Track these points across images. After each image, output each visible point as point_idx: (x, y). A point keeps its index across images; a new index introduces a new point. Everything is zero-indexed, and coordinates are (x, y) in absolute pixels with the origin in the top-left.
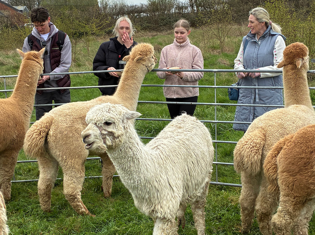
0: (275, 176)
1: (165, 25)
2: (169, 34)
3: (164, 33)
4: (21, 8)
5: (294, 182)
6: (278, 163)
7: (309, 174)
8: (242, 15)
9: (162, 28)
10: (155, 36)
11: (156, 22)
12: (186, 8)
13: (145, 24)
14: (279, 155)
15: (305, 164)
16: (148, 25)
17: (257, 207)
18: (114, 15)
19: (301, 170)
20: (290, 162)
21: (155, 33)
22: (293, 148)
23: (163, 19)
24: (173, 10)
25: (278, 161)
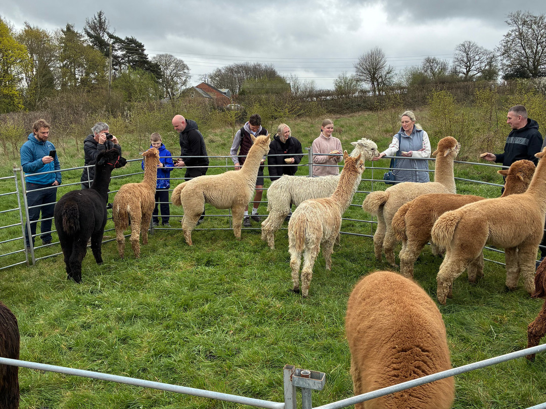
0: (404, 228)
1: (348, 109)
2: (351, 117)
3: (346, 116)
4: (225, 90)
5: (418, 231)
6: (406, 220)
7: (429, 225)
8: (416, 101)
9: (345, 112)
10: (338, 118)
11: (340, 106)
12: (369, 92)
13: (331, 108)
14: (406, 214)
15: (426, 218)
16: (333, 108)
17: (384, 245)
18: (304, 97)
19: (423, 223)
20: (416, 218)
21: (338, 116)
22: (416, 209)
23: (346, 104)
24: (357, 94)
25: (406, 218)
